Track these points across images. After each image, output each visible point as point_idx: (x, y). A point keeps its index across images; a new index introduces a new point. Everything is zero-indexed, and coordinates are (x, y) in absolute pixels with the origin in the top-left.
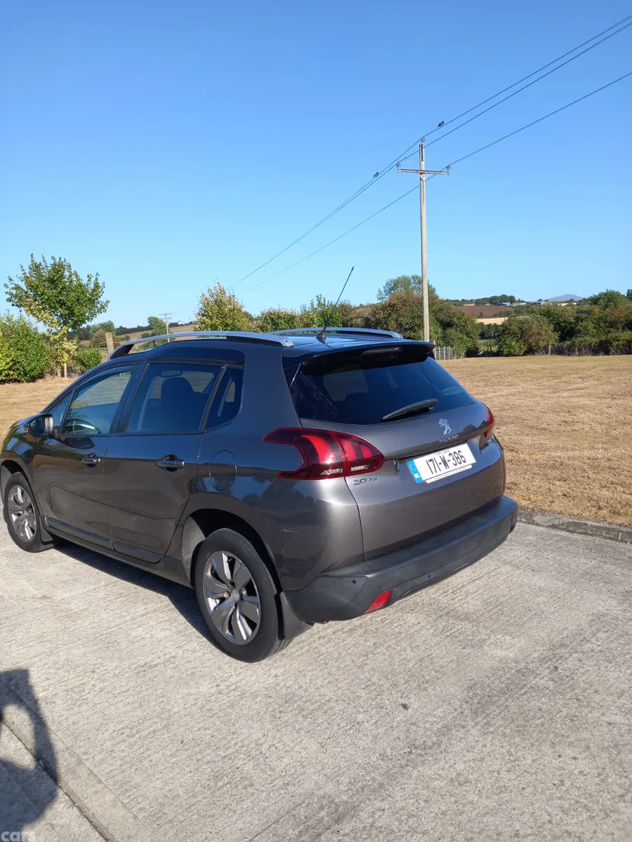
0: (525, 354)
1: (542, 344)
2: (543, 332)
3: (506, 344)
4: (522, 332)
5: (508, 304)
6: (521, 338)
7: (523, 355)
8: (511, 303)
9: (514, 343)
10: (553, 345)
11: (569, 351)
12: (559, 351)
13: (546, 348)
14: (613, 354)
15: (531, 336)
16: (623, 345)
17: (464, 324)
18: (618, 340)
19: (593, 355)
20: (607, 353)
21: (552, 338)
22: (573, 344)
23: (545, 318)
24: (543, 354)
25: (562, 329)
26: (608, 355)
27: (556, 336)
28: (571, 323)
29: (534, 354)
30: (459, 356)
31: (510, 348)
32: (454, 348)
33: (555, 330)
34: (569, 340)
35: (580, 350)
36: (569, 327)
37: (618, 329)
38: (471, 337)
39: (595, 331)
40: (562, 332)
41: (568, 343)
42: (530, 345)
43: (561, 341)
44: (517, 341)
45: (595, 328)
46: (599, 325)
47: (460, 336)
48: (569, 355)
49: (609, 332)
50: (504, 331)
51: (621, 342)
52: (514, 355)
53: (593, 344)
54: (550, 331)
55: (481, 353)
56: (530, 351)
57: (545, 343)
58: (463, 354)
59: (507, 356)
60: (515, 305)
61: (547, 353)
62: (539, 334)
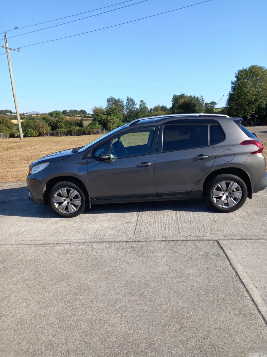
0: (38, 136)
1: (45, 132)
2: (45, 127)
3: (29, 132)
4: (35, 127)
5: (9, 114)
6: (35, 129)
7: (37, 136)
8: (11, 114)
9: (32, 131)
10: (49, 132)
11: (56, 135)
12: (52, 135)
13: (46, 133)
14: (74, 136)
15: (39, 128)
16: (77, 132)
17: (6, 122)
18: (75, 130)
19: (66, 136)
20: (71, 135)
21: (48, 129)
22: (58, 131)
23: (44, 121)
24: (46, 136)
25: (52, 126)
26: (72, 136)
27: (50, 128)
28: (55, 123)
29: (42, 136)
30: (6, 137)
31: (31, 133)
32: (4, 134)
33: (49, 126)
34: (55, 130)
35: (61, 134)
36: (54, 124)
37: (73, 126)
38: (10, 129)
39: (65, 126)
40: (52, 127)
41: (55, 131)
42: (40, 132)
43: (52, 131)
44: (34, 130)
45: (65, 125)
46: (66, 124)
47: (5, 128)
48: (56, 136)
49: (70, 127)
50: (27, 126)
51: (76, 131)
52: (33, 137)
53: (65, 132)
54: (47, 126)
55: (16, 136)
56: (40, 135)
57: (46, 131)
58: (8, 136)
59: (30, 137)
60: (13, 115)
61: (47, 135)
62: (43, 127)
